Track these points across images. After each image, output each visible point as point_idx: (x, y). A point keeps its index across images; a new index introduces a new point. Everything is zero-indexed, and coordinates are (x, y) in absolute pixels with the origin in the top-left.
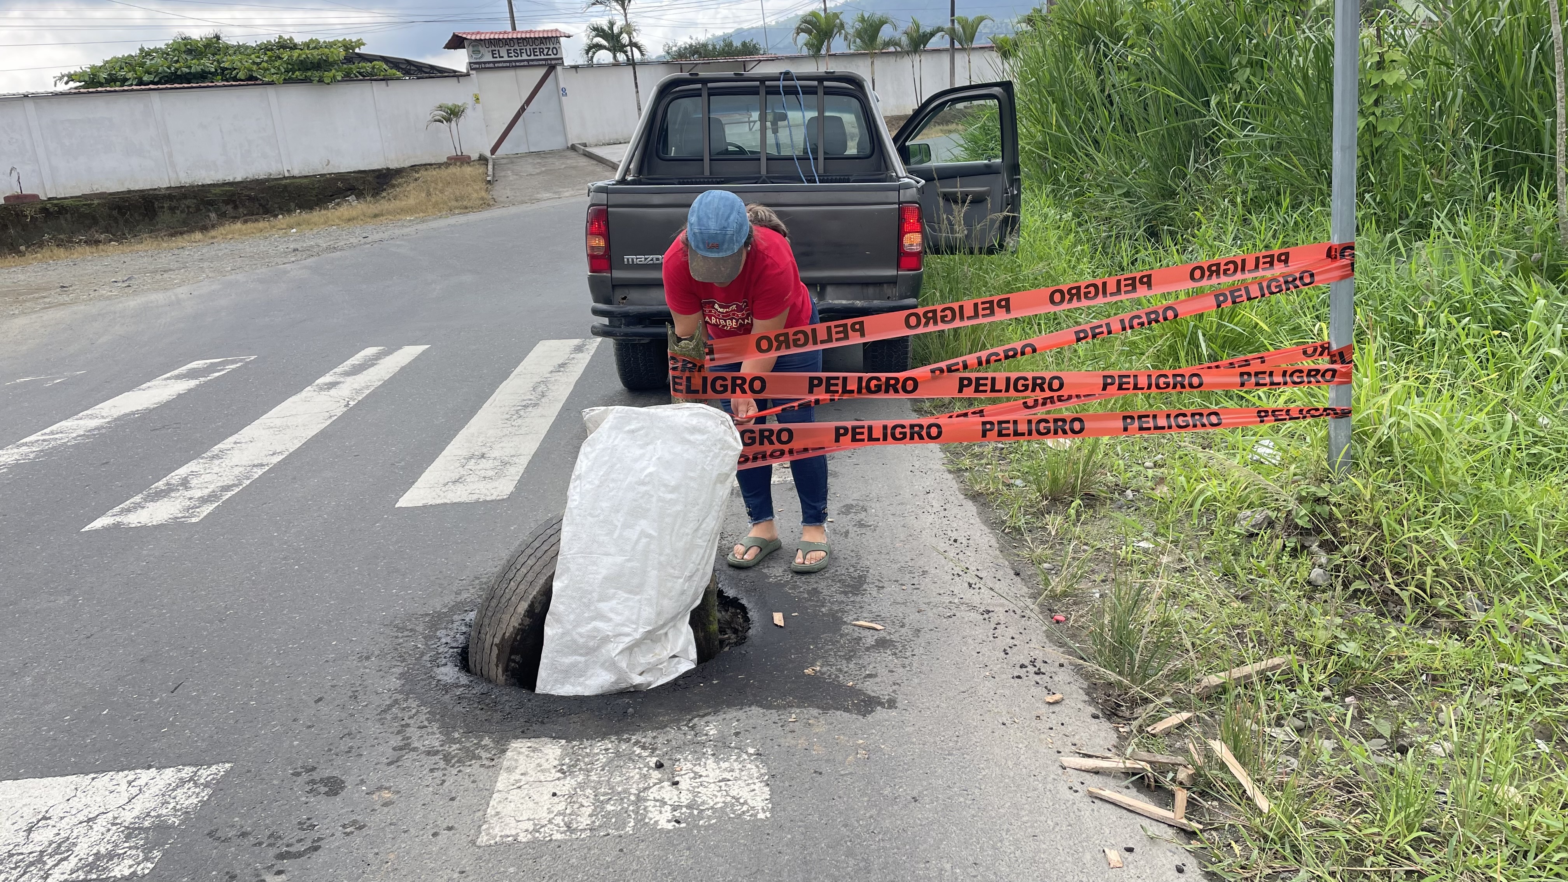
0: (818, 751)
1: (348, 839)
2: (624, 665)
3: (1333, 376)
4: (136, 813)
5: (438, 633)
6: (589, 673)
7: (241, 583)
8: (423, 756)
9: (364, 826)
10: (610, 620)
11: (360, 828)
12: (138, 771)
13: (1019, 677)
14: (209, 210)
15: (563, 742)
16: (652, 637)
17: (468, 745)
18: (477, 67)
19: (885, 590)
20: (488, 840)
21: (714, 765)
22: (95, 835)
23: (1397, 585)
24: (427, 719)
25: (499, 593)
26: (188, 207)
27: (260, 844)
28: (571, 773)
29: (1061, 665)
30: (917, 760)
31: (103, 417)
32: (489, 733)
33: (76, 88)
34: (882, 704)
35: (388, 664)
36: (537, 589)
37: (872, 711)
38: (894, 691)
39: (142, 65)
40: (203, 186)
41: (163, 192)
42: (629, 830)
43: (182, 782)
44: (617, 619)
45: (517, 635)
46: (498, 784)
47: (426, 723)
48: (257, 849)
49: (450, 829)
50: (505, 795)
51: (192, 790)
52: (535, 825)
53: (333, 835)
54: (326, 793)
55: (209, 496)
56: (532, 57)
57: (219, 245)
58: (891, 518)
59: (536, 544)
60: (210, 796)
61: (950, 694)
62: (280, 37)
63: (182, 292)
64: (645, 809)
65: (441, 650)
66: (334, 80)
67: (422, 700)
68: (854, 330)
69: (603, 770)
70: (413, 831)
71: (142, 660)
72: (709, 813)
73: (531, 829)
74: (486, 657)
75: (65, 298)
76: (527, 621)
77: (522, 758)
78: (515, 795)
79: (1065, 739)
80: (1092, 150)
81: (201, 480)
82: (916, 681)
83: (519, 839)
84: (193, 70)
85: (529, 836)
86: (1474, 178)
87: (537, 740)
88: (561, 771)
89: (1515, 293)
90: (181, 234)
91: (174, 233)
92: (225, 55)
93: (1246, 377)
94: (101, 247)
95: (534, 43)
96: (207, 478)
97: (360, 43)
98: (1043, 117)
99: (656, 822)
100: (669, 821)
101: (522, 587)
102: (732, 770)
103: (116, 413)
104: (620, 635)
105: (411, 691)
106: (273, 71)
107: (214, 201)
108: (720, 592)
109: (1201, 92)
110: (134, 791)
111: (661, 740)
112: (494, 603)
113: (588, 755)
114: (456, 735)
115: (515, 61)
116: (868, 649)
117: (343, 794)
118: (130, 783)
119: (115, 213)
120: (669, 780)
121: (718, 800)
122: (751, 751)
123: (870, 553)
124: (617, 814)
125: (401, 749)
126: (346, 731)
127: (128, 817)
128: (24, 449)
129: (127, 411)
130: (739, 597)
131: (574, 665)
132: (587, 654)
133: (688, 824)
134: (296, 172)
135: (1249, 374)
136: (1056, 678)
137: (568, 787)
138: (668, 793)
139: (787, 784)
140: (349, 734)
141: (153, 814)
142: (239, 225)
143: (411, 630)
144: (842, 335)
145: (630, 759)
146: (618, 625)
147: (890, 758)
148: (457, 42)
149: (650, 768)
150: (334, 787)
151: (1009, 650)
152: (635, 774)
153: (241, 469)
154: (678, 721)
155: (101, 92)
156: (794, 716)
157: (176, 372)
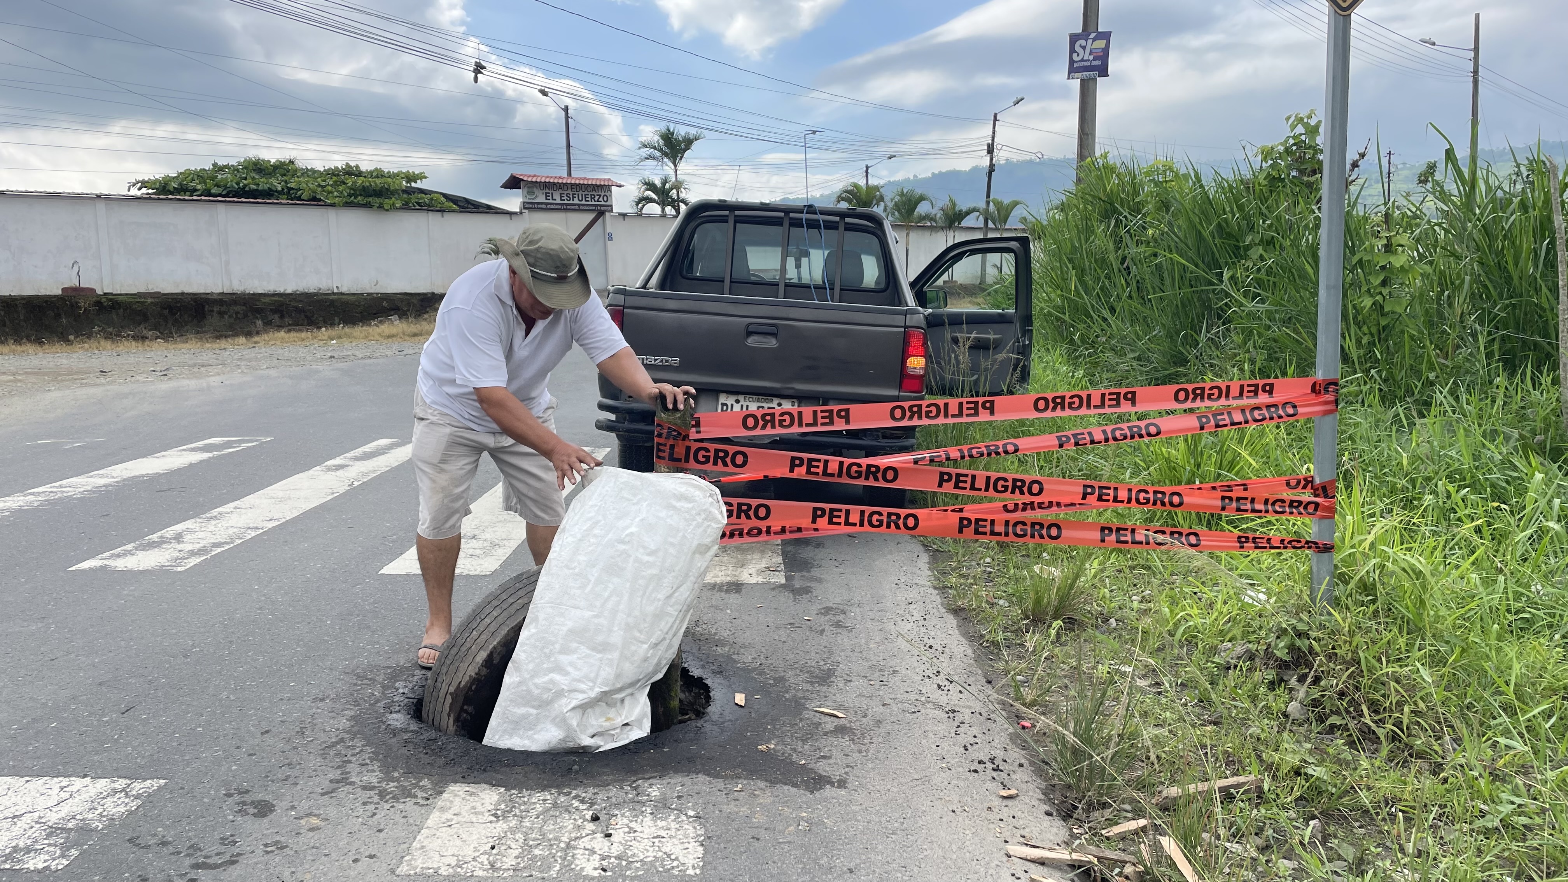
0: (759, 819)
1: (267, 857)
2: (574, 723)
3: (1316, 509)
4: (62, 814)
5: (397, 684)
6: (539, 727)
7: (213, 625)
8: (359, 789)
9: (286, 847)
10: (567, 674)
11: (282, 848)
12: (72, 779)
13: (975, 771)
14: (257, 318)
15: (502, 789)
16: (606, 699)
17: (406, 784)
18: (529, 206)
19: (852, 684)
20: (407, 870)
21: (651, 823)
22: (17, 830)
23: (1375, 722)
24: (369, 758)
25: (460, 641)
26: (237, 313)
27: (179, 853)
28: (505, 818)
29: (1021, 765)
30: (859, 836)
31: (113, 477)
32: (429, 775)
33: (148, 194)
34: (832, 784)
35: (341, 707)
36: (498, 639)
37: (821, 788)
38: (846, 773)
39: (213, 178)
40: (254, 294)
41: (215, 297)
42: (553, 873)
43: (115, 792)
44: (575, 674)
45: (472, 684)
46: (429, 821)
47: (368, 761)
48: (174, 858)
49: (371, 857)
50: (433, 831)
51: (122, 800)
52: (458, 860)
53: (253, 852)
54: (254, 815)
55: (199, 550)
56: (584, 202)
57: (260, 348)
58: (869, 623)
59: (504, 596)
60: (138, 807)
61: (903, 781)
62: (347, 164)
63: (214, 381)
64: (573, 856)
65: (396, 699)
66: (393, 208)
67: (369, 741)
68: (839, 416)
69: (538, 818)
70: (334, 856)
71: (100, 684)
72: (638, 865)
73: (454, 864)
74: (439, 706)
75: (102, 380)
76: (485, 671)
77: (457, 800)
78: (444, 832)
79: (1015, 830)
80: (1106, 314)
81: (195, 536)
82: (870, 765)
83: (440, 872)
84: (260, 188)
85: (451, 870)
86: (1479, 361)
87: (476, 786)
88: (496, 816)
89: (1515, 468)
90: (226, 337)
91: (220, 335)
92: (293, 176)
93: (1227, 501)
94: (147, 342)
95: (586, 189)
96: (201, 535)
97: (422, 177)
98: (1062, 283)
99: (582, 869)
100: (595, 869)
101: (484, 637)
102: (669, 829)
103: (127, 474)
104: (575, 691)
105: (359, 732)
106: (336, 194)
107: (262, 310)
108: (685, 671)
109: (1215, 265)
110: (64, 795)
111: (600, 796)
112: (453, 652)
113: (525, 803)
114: (396, 774)
115: (567, 205)
116: (826, 734)
117: (272, 816)
118: (62, 788)
119: (166, 312)
120: (602, 832)
121: (649, 854)
122: (691, 813)
123: (843, 650)
124: (543, 858)
125: (338, 782)
126: (287, 762)
127: (53, 818)
128: (31, 498)
129: (137, 474)
130: (704, 676)
131: (525, 717)
132: (539, 707)
133: (614, 873)
134: (344, 289)
135: (1230, 499)
136: (1013, 776)
137: (498, 829)
138: (600, 843)
139: (722, 845)
140: (289, 765)
141: (78, 817)
142: (282, 333)
143: (370, 679)
144: (827, 421)
145: (567, 810)
146: (575, 680)
147: (832, 831)
148: (514, 183)
149: (585, 820)
150: (264, 809)
151: (969, 747)
152: (569, 824)
153: (235, 530)
154: (623, 781)
155: (171, 199)
156: (740, 786)
157: (192, 446)
